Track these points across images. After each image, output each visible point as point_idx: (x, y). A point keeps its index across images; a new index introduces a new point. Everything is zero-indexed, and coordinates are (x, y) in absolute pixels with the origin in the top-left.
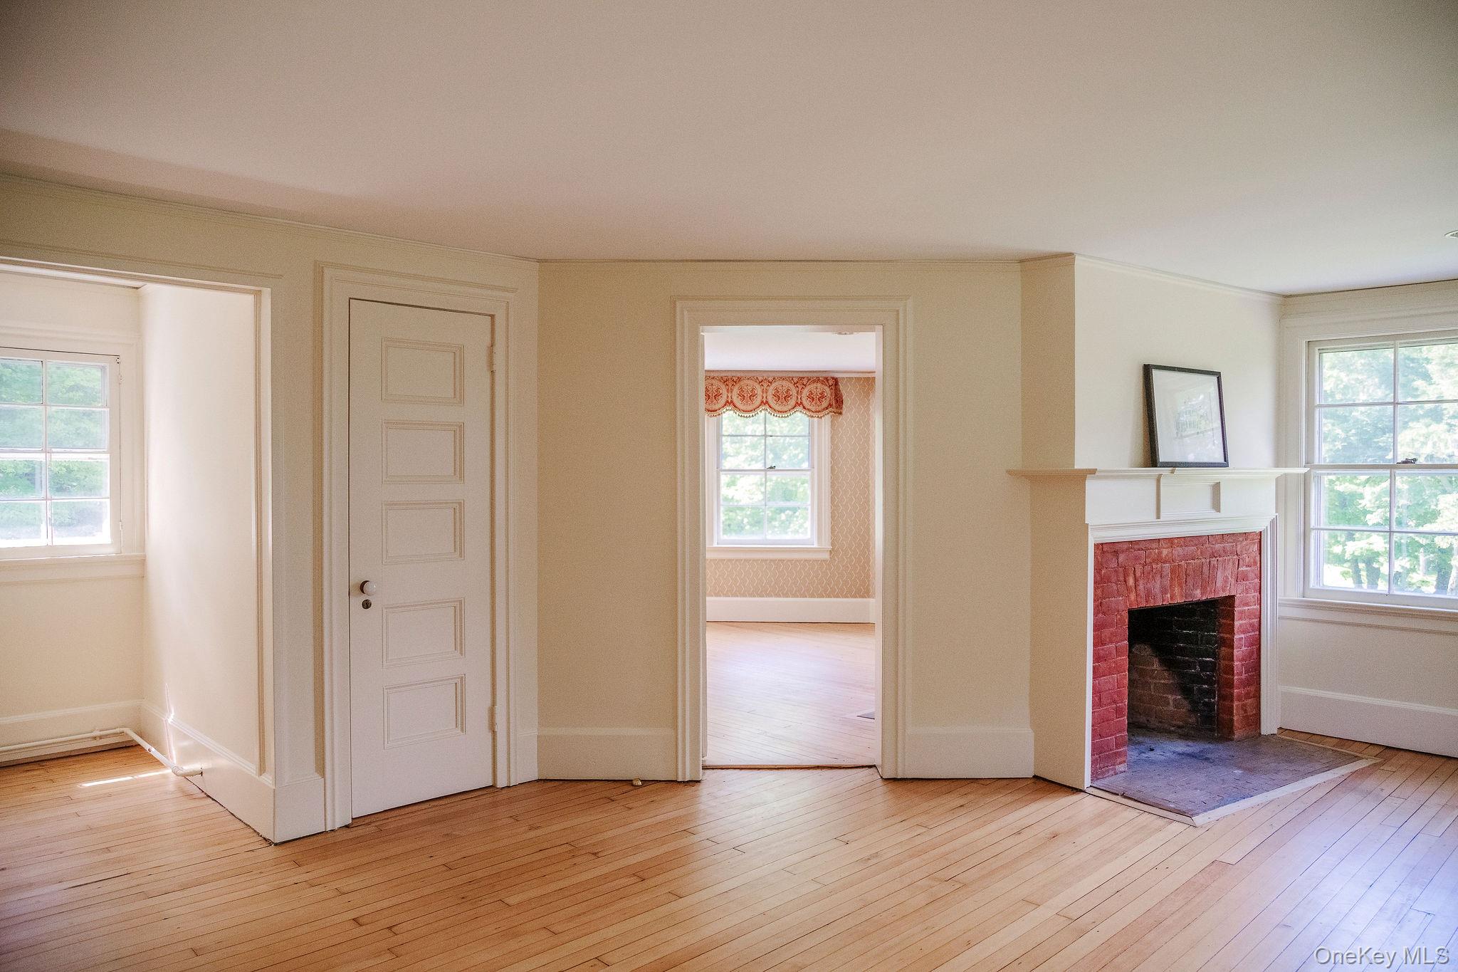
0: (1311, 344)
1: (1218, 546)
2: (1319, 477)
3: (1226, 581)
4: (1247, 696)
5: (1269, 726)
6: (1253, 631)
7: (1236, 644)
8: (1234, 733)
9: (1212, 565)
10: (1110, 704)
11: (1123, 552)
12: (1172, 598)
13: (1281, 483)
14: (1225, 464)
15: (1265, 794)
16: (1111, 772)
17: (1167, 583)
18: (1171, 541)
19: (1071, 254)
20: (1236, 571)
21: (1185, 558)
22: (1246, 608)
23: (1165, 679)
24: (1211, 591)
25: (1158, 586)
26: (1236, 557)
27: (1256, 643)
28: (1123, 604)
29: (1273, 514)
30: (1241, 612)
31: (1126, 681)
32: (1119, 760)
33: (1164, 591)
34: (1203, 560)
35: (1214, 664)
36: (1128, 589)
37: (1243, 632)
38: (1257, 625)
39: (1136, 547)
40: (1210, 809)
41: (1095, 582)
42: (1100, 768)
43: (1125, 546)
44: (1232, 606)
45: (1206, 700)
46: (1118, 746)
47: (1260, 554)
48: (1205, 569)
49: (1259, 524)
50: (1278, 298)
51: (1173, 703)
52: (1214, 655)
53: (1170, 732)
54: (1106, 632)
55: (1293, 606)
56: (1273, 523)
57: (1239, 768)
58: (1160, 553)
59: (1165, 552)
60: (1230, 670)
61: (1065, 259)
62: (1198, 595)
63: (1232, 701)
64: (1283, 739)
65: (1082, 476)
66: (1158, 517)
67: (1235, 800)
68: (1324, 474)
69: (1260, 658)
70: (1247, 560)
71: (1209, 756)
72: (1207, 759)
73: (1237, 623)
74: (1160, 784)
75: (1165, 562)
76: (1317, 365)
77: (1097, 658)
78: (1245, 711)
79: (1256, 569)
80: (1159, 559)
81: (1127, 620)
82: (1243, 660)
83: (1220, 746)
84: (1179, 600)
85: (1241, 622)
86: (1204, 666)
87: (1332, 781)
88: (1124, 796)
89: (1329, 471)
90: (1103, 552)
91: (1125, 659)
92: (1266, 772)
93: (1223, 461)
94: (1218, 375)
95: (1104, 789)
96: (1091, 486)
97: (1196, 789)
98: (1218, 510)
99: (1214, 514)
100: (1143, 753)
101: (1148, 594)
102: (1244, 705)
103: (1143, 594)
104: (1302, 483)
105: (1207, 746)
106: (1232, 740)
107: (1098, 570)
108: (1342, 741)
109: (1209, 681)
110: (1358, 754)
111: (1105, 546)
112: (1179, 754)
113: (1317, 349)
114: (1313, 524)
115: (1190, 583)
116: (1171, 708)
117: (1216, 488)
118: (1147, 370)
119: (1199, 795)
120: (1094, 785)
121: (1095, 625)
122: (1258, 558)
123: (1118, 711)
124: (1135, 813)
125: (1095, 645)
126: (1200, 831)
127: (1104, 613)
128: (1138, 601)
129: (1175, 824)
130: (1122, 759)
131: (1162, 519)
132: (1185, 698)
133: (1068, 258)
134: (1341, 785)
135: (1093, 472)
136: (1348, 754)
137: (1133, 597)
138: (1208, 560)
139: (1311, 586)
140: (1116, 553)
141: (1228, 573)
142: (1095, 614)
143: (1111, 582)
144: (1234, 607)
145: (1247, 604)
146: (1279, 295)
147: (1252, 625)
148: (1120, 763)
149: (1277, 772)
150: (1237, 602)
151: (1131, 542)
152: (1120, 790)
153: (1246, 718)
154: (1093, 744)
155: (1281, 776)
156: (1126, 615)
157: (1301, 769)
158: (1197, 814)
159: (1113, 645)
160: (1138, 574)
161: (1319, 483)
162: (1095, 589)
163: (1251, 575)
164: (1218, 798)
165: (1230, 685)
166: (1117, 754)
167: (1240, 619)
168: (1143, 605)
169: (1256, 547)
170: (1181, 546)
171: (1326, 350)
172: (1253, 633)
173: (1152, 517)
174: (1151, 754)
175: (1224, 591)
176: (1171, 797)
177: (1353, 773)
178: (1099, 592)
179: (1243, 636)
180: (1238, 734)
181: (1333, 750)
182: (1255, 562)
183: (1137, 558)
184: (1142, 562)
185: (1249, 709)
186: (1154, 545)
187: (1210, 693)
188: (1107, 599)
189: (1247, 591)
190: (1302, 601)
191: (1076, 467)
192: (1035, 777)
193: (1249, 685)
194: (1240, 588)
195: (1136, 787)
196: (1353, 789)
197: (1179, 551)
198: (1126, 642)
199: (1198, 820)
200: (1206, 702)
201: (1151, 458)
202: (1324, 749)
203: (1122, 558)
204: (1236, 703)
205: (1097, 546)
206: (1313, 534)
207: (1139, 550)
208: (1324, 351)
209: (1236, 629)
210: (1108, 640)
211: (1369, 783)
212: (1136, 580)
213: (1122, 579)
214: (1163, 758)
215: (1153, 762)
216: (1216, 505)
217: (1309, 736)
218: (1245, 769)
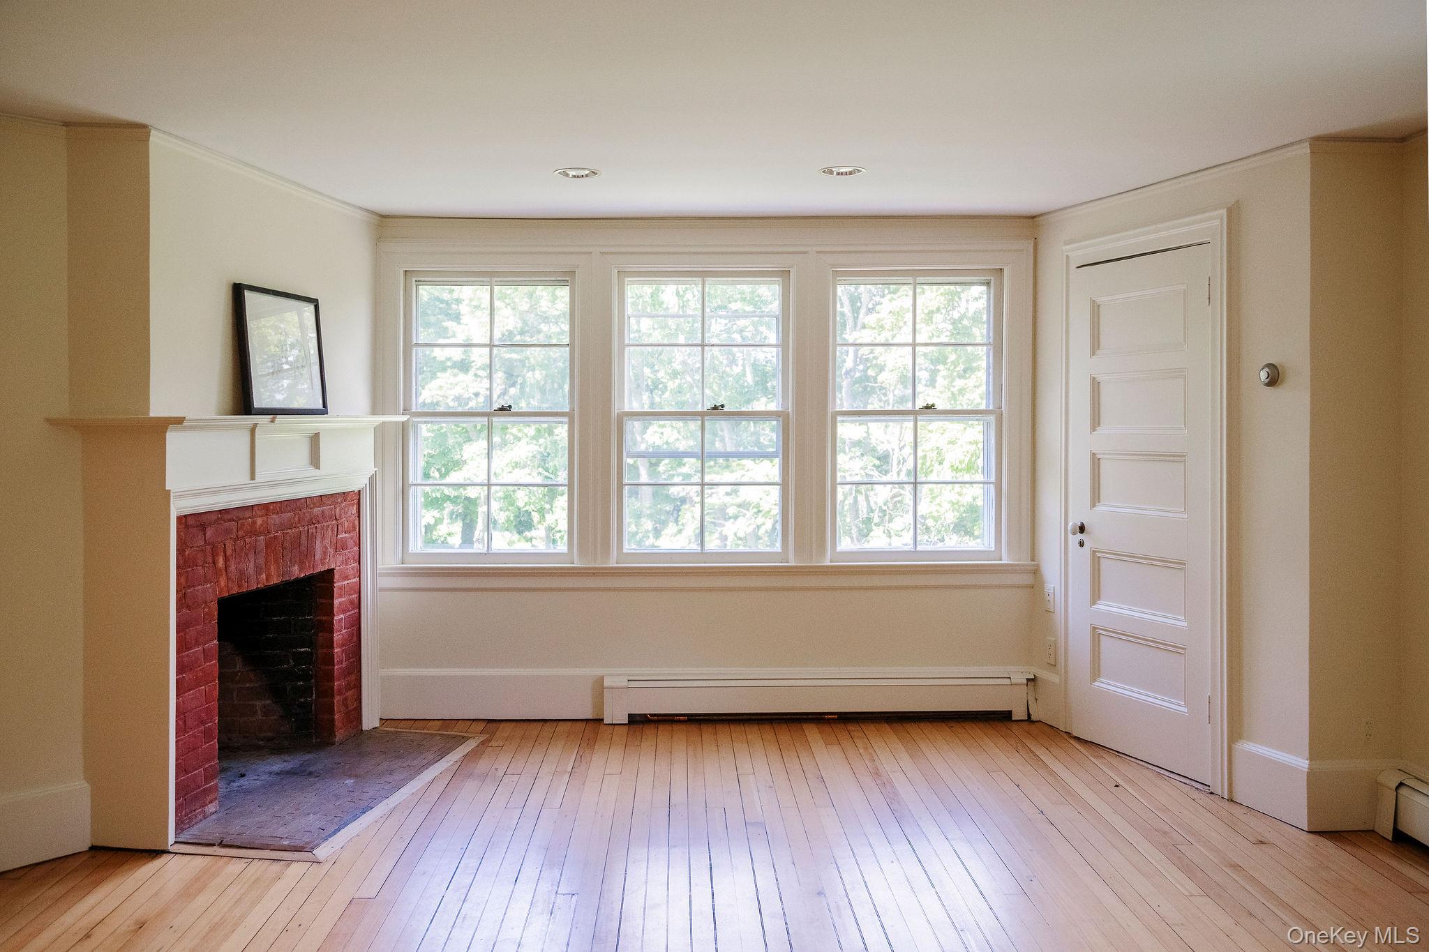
0: (408, 274)
1: (317, 510)
2: (416, 426)
3: (325, 553)
4: (348, 687)
5: (370, 720)
6: (353, 609)
7: (336, 626)
8: (335, 736)
9: (310, 534)
10: (198, 726)
11: (211, 524)
12: (267, 579)
13: (380, 431)
14: (324, 411)
15: (385, 802)
16: (199, 817)
17: (262, 560)
18: (266, 508)
19: (144, 126)
20: (335, 538)
21: (283, 527)
22: (346, 582)
23: (251, 681)
24: (309, 566)
25: (252, 565)
26: (334, 522)
27: (356, 623)
28: (211, 592)
29: (371, 469)
30: (341, 588)
31: (216, 693)
32: (209, 799)
33: (258, 571)
34: (301, 529)
35: (311, 654)
36: (217, 572)
37: (344, 611)
38: (356, 601)
39: (226, 517)
40: (330, 836)
41: (178, 567)
42: (187, 815)
43: (214, 517)
44: (331, 582)
45: (302, 700)
46: (207, 779)
47: (359, 517)
48: (304, 538)
49: (357, 482)
50: (374, 216)
51: (262, 711)
52: (311, 644)
53: (259, 748)
54: (192, 631)
55: (393, 575)
56: (373, 479)
57: (350, 776)
58: (254, 523)
59: (259, 521)
60: (330, 659)
61: (138, 132)
62: (296, 572)
63: (333, 696)
64: (387, 732)
65: (163, 425)
66: (253, 478)
67: (355, 818)
68: (420, 422)
69: (360, 641)
70: (346, 524)
71: (311, 769)
72: (310, 774)
73: (336, 602)
74: (263, 818)
75: (259, 534)
76: (414, 298)
77: (181, 668)
78: (346, 706)
79: (355, 534)
80: (253, 532)
81: (216, 613)
82: (343, 645)
83: (322, 754)
84: (275, 580)
85: (340, 600)
86: (299, 658)
87: (447, 770)
88: (222, 845)
89: (428, 419)
90: (187, 526)
91: (215, 664)
92: (380, 775)
93: (321, 407)
94: (315, 302)
95: (194, 841)
96: (174, 439)
97: (309, 814)
98: (318, 467)
99: (313, 472)
100: (234, 781)
101: (241, 574)
102: (346, 699)
103: (235, 578)
104: (401, 432)
105: (307, 757)
106: (333, 744)
107: (180, 551)
108: (446, 723)
109: (305, 677)
110: (465, 735)
111: (189, 519)
112: (278, 774)
113: (414, 279)
114: (411, 479)
115: (287, 558)
116: (259, 716)
117: (315, 440)
118: (238, 291)
119: (313, 821)
120: (180, 840)
121: (178, 625)
122: (357, 522)
123: (207, 734)
124: (241, 864)
125: (178, 652)
126: (327, 866)
127: (188, 607)
128: (227, 586)
129: (294, 866)
130: (212, 796)
131: (257, 480)
132: (276, 702)
133: (140, 130)
134: (459, 772)
135: (179, 421)
136: (456, 736)
137: (223, 583)
138: (306, 529)
139: (410, 551)
140: (203, 527)
141: (327, 542)
142: (178, 610)
143: (197, 566)
144: (333, 582)
145: (346, 578)
146: (377, 214)
147: (351, 602)
148: (211, 802)
149: (391, 772)
150: (336, 576)
151: (220, 511)
152: (215, 837)
153: (348, 714)
154: (177, 784)
155: (397, 776)
156: (214, 606)
157: (415, 763)
158: (318, 845)
159: (200, 648)
160: (229, 552)
161: (416, 433)
162: (179, 575)
163: (350, 543)
164: (336, 820)
165: (330, 677)
166: (206, 792)
167: (341, 596)
168: (235, 590)
169: (354, 510)
170: (278, 513)
171: (425, 283)
172: (352, 612)
173: (244, 478)
174: (243, 781)
175: (323, 564)
176: (282, 831)
177: (465, 756)
178: (183, 580)
179: (342, 616)
180: (339, 735)
181: (440, 735)
182: (354, 527)
183: (228, 531)
184: (234, 536)
185: (349, 702)
186: (248, 514)
187: (307, 691)
188: (192, 589)
189: (346, 562)
190: (399, 568)
191: (152, 415)
192: (93, 848)
193: (349, 674)
194: (340, 559)
195: (234, 829)
196: (470, 775)
197: (275, 519)
198: (216, 642)
199: (321, 852)
200: (302, 703)
201: (242, 401)
202: (432, 734)
203: (210, 532)
204: (337, 699)
205: (179, 519)
206: (412, 490)
207: (230, 520)
208: (422, 283)
209: (335, 610)
210: (193, 642)
211: (483, 765)
212: (226, 559)
213: (210, 560)
214: (259, 783)
215: (248, 792)
216: (315, 461)
217: (411, 723)
218: (356, 776)
